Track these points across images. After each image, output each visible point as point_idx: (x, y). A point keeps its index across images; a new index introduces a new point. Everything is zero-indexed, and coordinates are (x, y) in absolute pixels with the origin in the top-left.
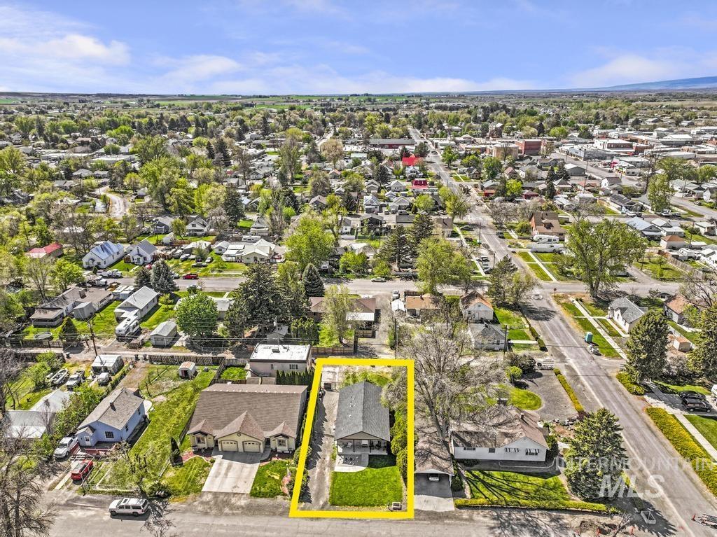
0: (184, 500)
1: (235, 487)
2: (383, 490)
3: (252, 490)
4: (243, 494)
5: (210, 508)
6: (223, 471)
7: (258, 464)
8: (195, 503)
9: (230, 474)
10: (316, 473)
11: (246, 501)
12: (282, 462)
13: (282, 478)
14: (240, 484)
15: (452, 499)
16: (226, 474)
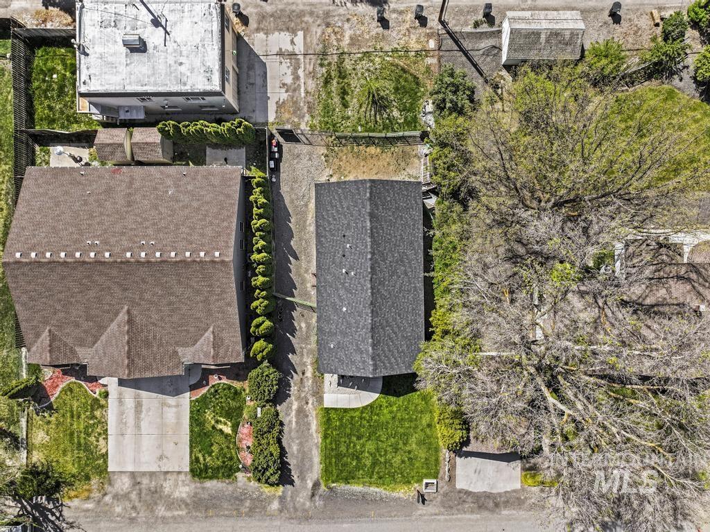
0: (86, 494)
1: (161, 458)
2: (408, 448)
3: (191, 463)
4: (179, 473)
5: (134, 508)
6: (131, 420)
7: (188, 394)
8: (107, 498)
9: (144, 424)
10: (294, 413)
11: (187, 489)
12: (230, 387)
13: (235, 428)
14: (169, 448)
15: (520, 461)
16: (138, 426)
